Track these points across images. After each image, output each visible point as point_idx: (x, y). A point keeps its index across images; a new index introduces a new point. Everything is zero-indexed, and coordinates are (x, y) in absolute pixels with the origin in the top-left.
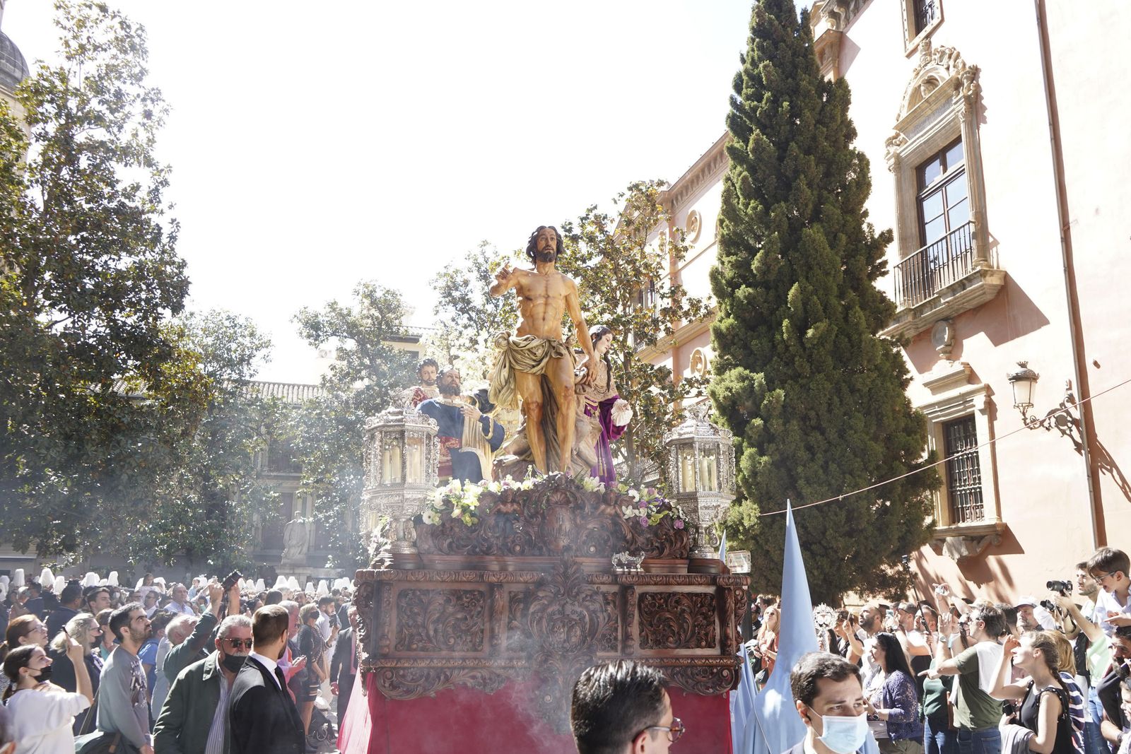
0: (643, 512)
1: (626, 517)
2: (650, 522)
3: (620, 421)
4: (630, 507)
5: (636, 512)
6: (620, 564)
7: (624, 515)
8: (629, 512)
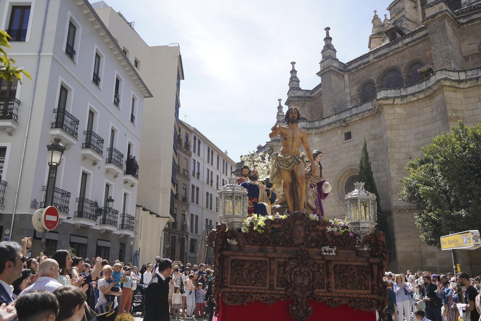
0: (335, 229)
1: (328, 231)
2: (339, 234)
3: (326, 191)
4: (330, 227)
5: (333, 229)
6: (325, 251)
7: (327, 230)
8: (329, 229)
